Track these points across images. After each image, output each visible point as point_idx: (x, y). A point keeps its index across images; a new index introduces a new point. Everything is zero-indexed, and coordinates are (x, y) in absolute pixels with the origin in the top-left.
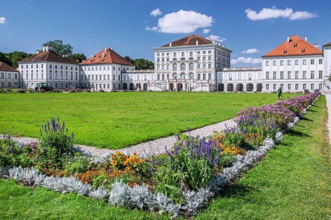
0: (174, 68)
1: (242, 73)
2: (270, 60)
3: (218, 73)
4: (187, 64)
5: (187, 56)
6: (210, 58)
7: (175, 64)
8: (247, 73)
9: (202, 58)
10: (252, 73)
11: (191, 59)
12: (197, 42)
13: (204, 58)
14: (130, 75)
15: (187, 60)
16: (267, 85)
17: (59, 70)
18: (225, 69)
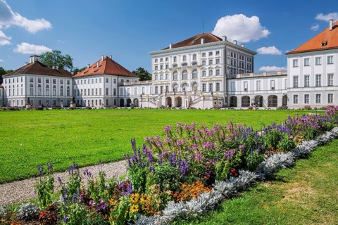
0: (175, 78)
1: (262, 80)
2: (299, 58)
3: (230, 81)
4: (189, 72)
5: (189, 60)
6: (217, 61)
7: (175, 72)
8: (269, 80)
9: (207, 62)
10: (276, 79)
11: (194, 63)
12: (202, 40)
13: (210, 61)
14: (126, 88)
15: (189, 65)
16: (295, 96)
17: (51, 84)
18: (239, 76)
